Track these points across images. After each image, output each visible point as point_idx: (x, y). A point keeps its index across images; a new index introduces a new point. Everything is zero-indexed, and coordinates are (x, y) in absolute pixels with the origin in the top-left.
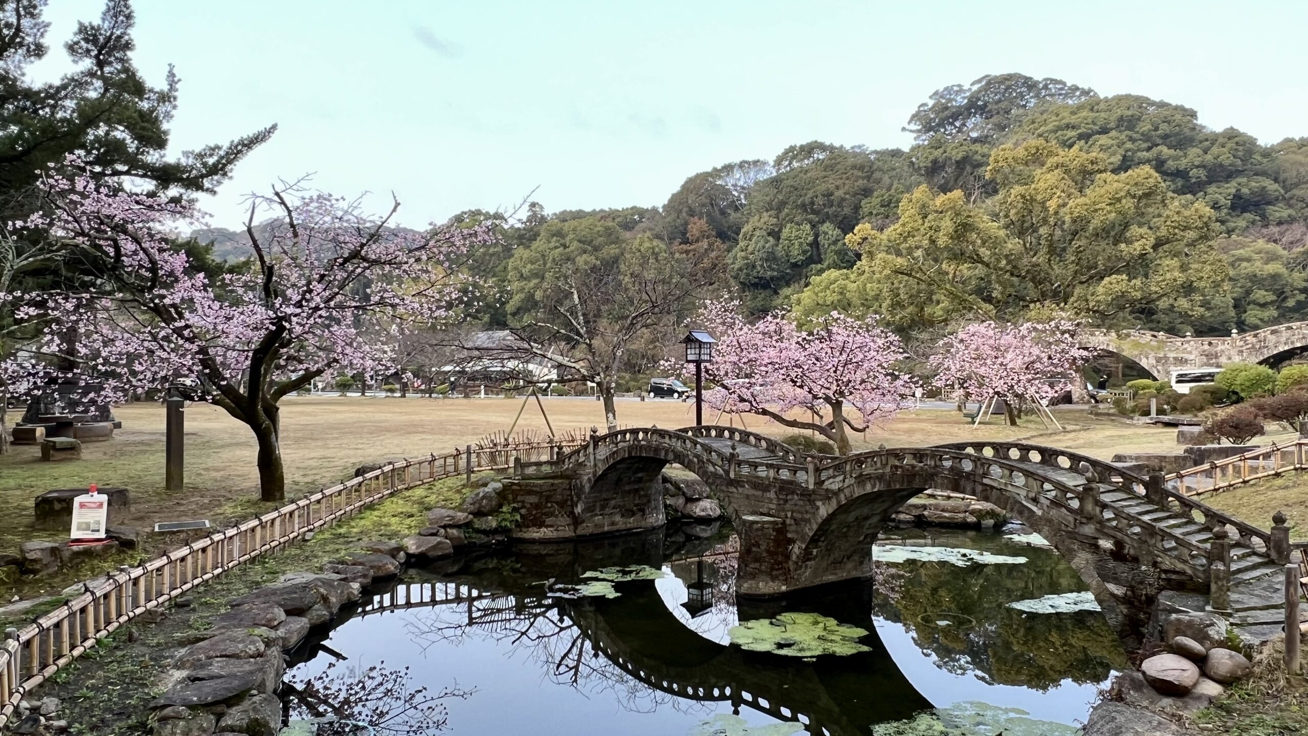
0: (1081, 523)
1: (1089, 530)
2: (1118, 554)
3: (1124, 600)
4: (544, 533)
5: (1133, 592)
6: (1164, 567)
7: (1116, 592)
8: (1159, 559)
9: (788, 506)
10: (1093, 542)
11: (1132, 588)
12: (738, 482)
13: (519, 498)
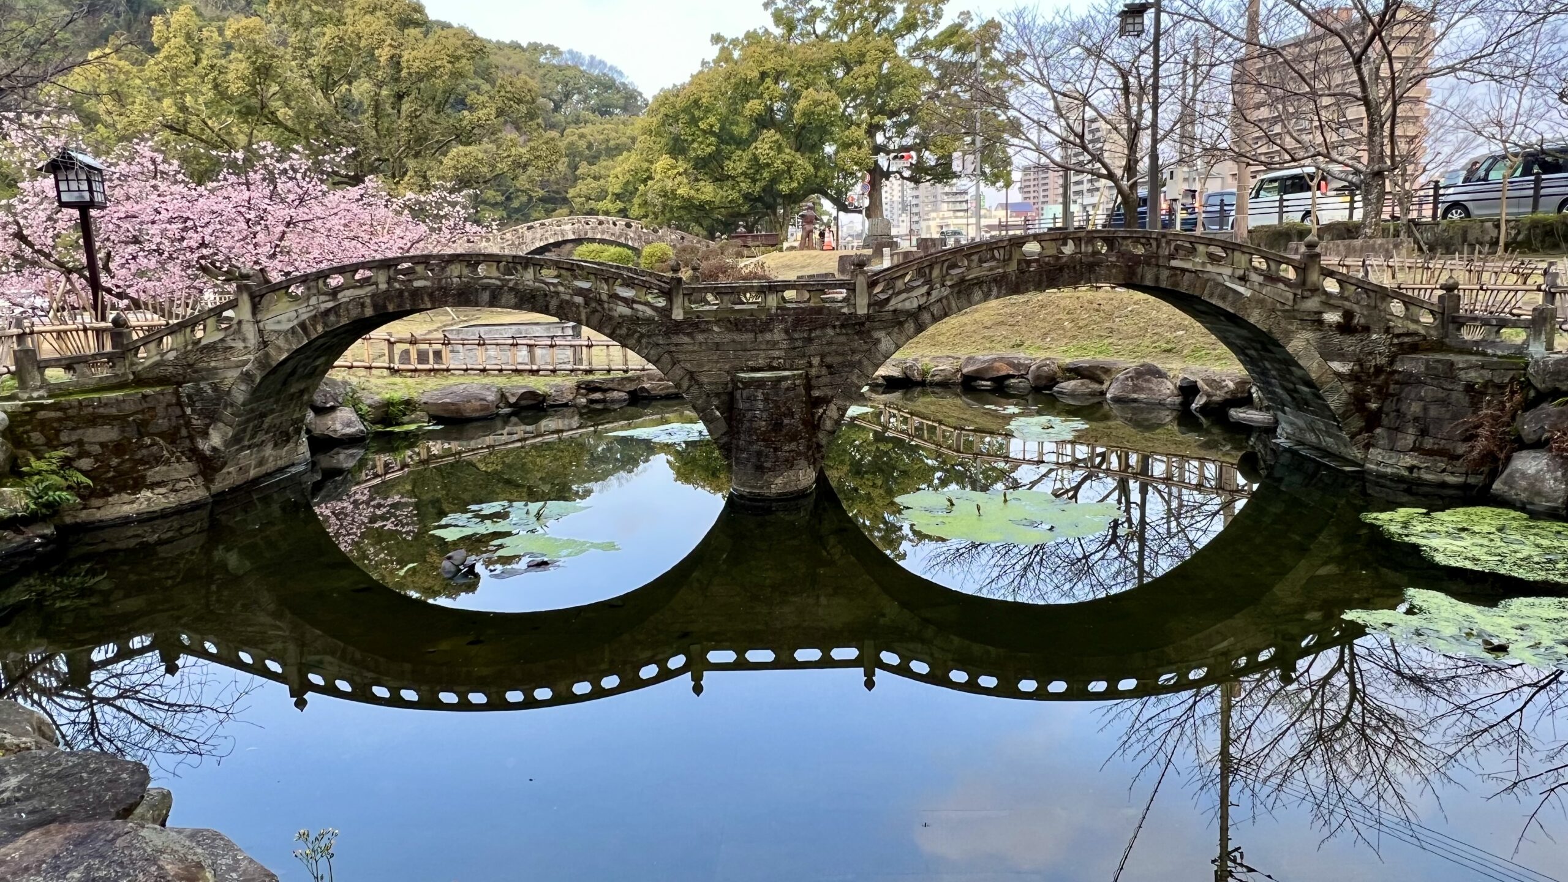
0: (1303, 297)
1: (1312, 304)
2: (1346, 327)
3: (1353, 377)
4: (146, 501)
5: (1361, 365)
6: (1397, 331)
7: (1341, 370)
8: (1392, 324)
9: (812, 348)
10: (1316, 317)
11: (1360, 362)
12: (696, 325)
13: (64, 437)
